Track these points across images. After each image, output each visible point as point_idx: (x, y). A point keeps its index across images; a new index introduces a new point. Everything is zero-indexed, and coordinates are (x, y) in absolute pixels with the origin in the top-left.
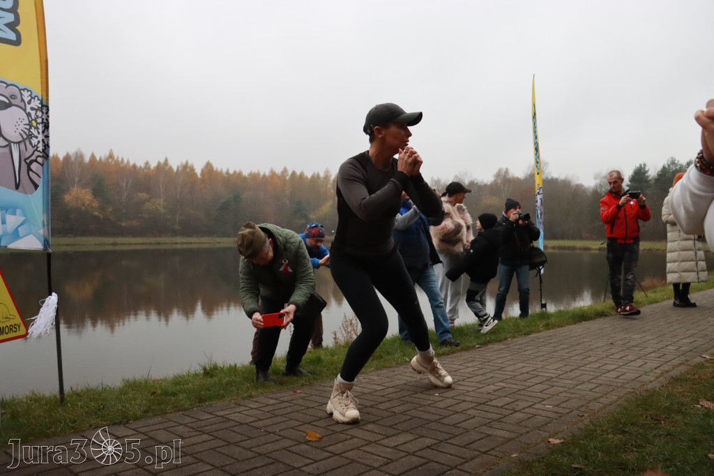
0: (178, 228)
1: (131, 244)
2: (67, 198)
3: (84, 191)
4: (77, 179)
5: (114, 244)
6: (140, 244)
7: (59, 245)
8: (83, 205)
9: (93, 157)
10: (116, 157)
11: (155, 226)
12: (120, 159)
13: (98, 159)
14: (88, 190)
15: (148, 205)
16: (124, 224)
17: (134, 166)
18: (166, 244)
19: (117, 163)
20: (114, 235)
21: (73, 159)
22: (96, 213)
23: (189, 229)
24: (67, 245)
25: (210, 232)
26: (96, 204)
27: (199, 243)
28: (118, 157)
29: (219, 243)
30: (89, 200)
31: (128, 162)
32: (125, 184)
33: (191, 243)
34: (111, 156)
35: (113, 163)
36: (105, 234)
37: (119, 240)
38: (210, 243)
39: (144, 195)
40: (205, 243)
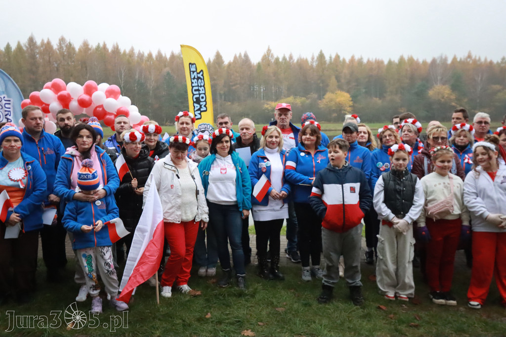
2: (431, 93)
3: (444, 87)
4: (439, 78)
8: (443, 98)
9: (455, 59)
10: (473, 57)
12: (477, 58)
13: (458, 60)
14: (447, 86)
15: (500, 95)
17: (491, 63)
19: (475, 61)
21: (438, 61)
22: (453, 104)
26: (453, 97)
28: (476, 57)
30: (448, 94)
31: (486, 60)
32: (480, 79)
34: (469, 56)
35: (471, 62)
39: (497, 87)
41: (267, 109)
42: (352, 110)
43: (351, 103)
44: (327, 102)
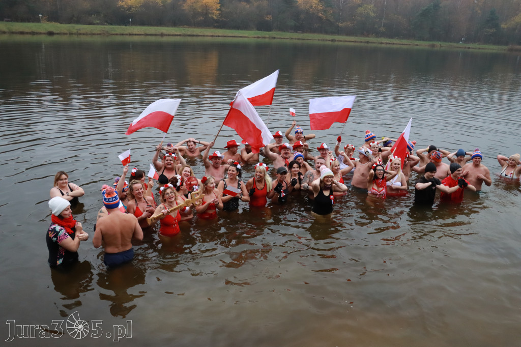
0: (384, 30)
1: (346, 41)
2: (299, 1)
5: (332, 41)
6: (353, 42)
7: (292, 39)
8: (311, 7)
11: (364, 28)
16: (340, 25)
18: (374, 43)
20: (332, 33)
22: (320, 15)
23: (392, 32)
24: (298, 39)
25: (409, 36)
26: (320, 7)
27: (400, 44)
29: (417, 45)
30: (316, 4)
33: (394, 44)
36: (326, 33)
37: (336, 37)
38: (410, 45)
39: (358, 1)
40: (405, 44)
41: (122, 7)
42: (220, 14)
43: (218, 6)
44: (192, 3)
